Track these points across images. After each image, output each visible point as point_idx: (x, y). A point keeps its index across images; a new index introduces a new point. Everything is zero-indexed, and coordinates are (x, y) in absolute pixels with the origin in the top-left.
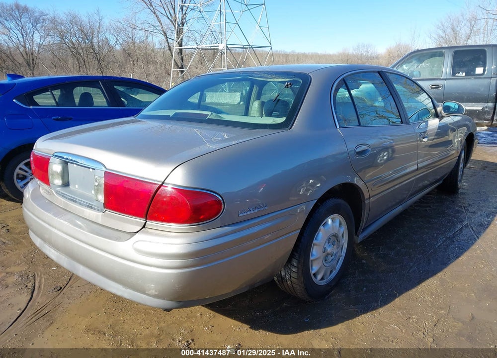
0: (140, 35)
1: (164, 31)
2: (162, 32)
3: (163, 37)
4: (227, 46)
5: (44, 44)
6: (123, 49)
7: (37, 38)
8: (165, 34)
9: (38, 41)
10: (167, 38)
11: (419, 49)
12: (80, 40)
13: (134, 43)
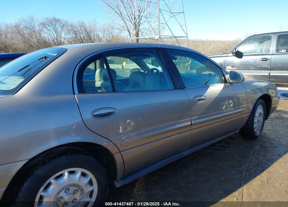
0: (116, 32)
1: (128, 30)
2: (127, 30)
3: (128, 33)
4: (160, 37)
5: (67, 38)
6: (107, 39)
7: (63, 35)
8: (129, 31)
9: (64, 36)
10: (130, 33)
11: (255, 34)
12: (85, 35)
13: (113, 36)
